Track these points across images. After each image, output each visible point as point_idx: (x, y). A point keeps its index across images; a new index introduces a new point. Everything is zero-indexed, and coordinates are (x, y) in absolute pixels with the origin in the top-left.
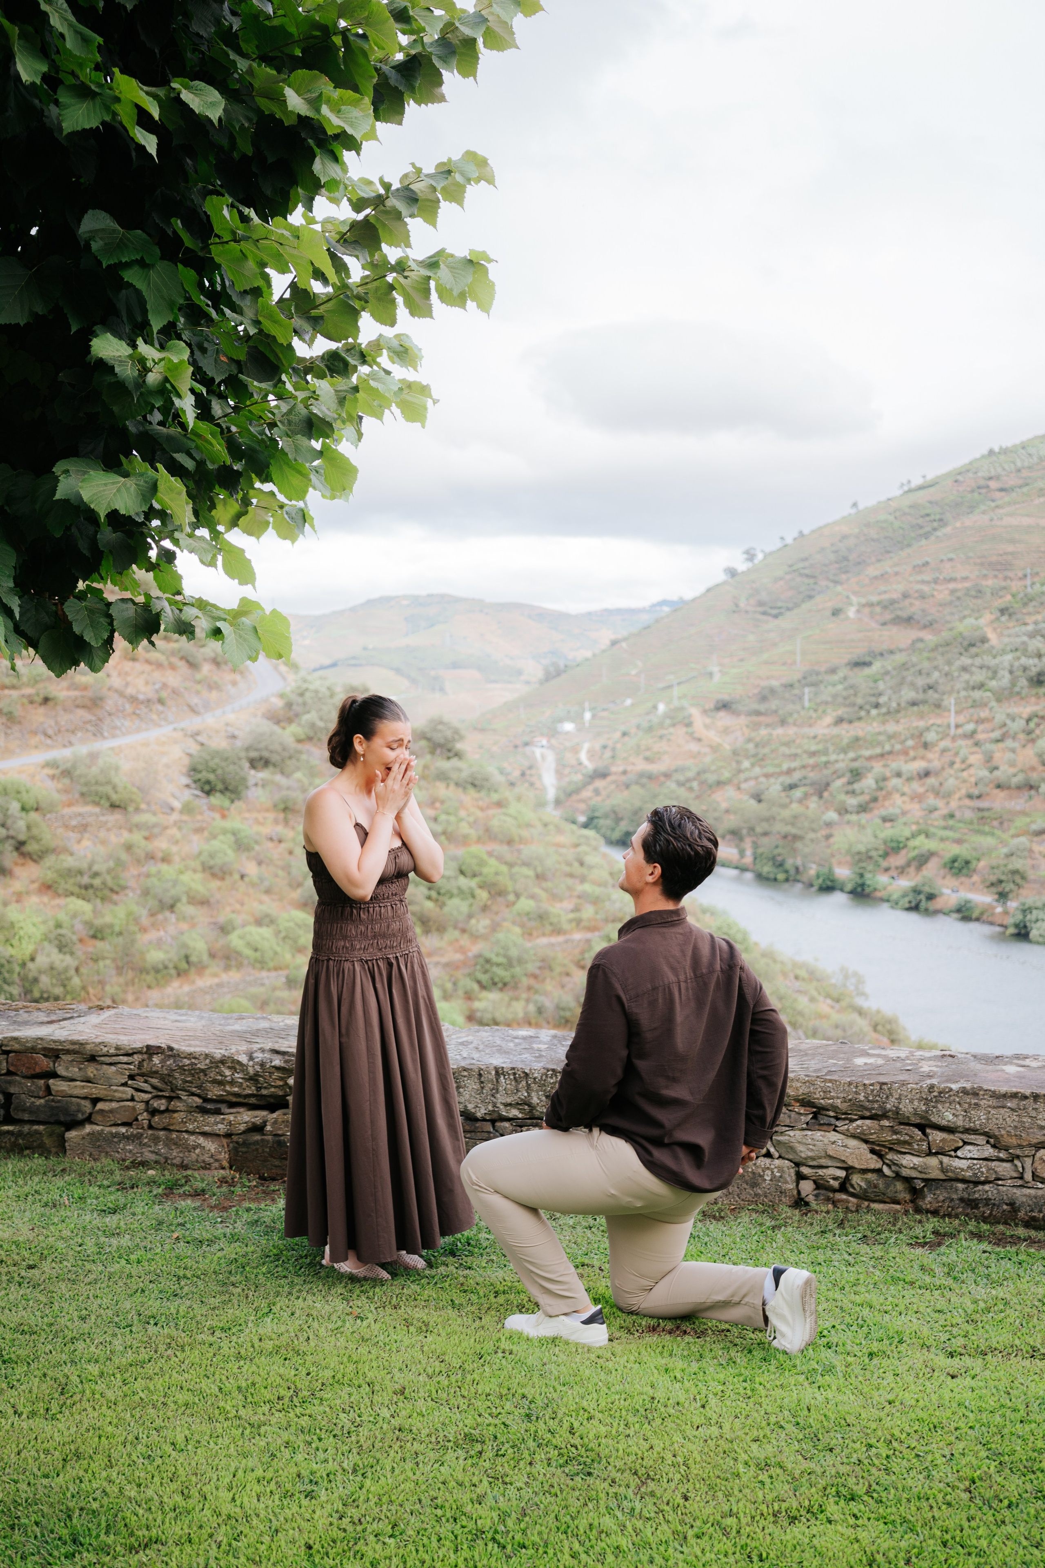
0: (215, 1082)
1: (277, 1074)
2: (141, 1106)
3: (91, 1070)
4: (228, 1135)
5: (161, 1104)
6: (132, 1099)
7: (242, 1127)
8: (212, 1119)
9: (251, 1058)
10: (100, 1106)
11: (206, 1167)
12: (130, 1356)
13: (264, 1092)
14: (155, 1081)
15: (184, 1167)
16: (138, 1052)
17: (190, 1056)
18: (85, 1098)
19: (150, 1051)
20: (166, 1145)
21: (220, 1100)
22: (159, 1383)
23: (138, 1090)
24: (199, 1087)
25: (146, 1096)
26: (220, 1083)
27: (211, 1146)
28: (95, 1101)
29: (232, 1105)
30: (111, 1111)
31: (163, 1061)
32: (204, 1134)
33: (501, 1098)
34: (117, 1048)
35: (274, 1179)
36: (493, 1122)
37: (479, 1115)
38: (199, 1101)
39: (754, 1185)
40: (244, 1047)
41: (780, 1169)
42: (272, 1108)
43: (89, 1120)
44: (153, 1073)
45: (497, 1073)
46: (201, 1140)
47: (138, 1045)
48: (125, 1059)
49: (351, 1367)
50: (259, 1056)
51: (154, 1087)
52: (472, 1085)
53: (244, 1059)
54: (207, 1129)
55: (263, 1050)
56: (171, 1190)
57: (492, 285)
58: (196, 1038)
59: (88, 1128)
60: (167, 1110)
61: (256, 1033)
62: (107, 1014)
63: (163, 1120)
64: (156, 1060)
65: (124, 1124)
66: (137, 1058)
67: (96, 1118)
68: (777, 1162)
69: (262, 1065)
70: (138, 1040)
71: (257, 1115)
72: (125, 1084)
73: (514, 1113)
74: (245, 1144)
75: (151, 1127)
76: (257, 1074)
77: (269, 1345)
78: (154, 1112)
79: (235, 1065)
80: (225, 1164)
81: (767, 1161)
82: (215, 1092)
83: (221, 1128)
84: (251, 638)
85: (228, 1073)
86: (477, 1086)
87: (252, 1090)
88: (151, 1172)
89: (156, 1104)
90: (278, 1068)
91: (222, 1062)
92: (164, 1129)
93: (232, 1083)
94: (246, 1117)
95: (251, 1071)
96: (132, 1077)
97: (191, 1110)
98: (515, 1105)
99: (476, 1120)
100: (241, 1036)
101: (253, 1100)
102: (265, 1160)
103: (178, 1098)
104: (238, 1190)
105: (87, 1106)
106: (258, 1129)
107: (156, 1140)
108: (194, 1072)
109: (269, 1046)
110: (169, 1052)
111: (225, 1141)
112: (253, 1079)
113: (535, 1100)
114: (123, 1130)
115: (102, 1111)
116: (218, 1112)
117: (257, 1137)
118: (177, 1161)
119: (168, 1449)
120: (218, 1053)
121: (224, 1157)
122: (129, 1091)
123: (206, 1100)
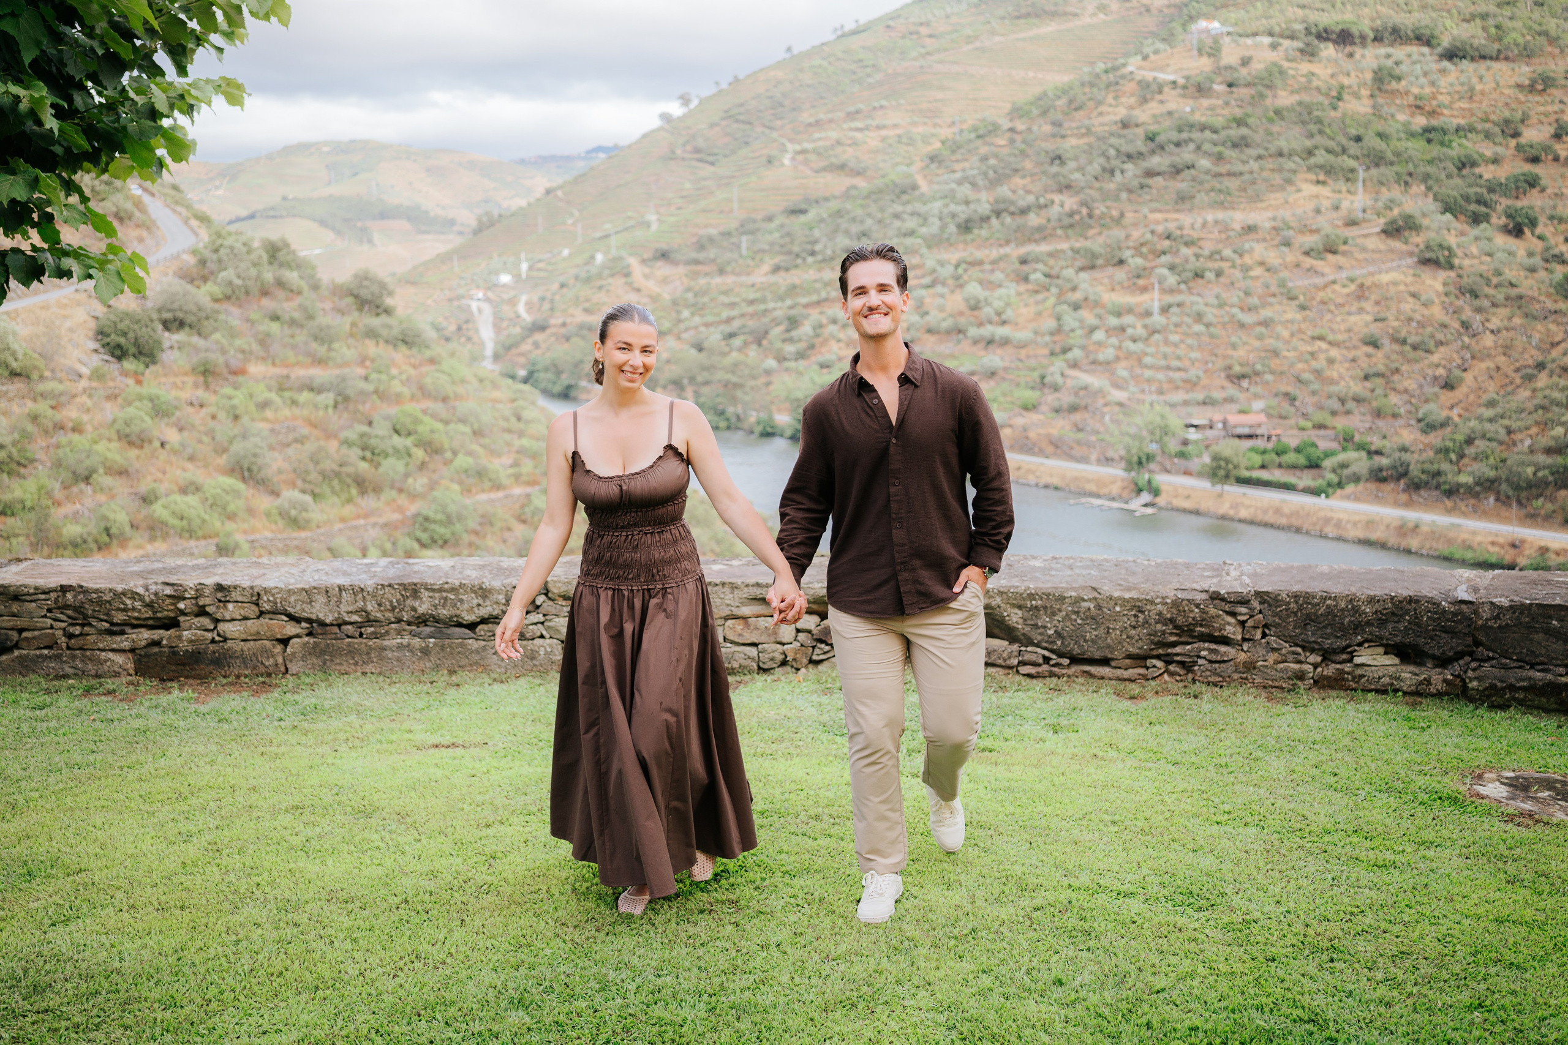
0: (119, 609)
1: (168, 601)
2: (60, 633)
3: (15, 607)
4: (132, 650)
5: (77, 630)
6: (52, 627)
7: (143, 643)
8: (118, 638)
9: (147, 590)
10: (25, 634)
11: (117, 675)
12: (61, 786)
13: (159, 615)
14: (70, 612)
15: (98, 676)
16: (54, 590)
17: (97, 591)
18: (12, 629)
19: (64, 589)
20: (82, 661)
21: (125, 624)
22: (84, 797)
23: (56, 620)
24: (107, 614)
25: (63, 625)
26: (125, 610)
27: (119, 659)
28: (21, 631)
29: (134, 627)
30: (34, 638)
31: (75, 597)
32: (113, 650)
33: (344, 608)
34: (36, 588)
35: (171, 680)
36: (339, 626)
37: (328, 621)
38: (107, 625)
39: (533, 658)
40: (141, 582)
41: (551, 646)
42: (167, 627)
43: (16, 646)
44: (67, 607)
45: (340, 590)
46: (111, 655)
47: (53, 585)
48: (43, 597)
49: (221, 779)
50: (153, 588)
51: (69, 617)
52: (321, 599)
53: (141, 591)
54: (115, 646)
55: (156, 584)
56: (87, 692)
57: (288, 8)
58: (101, 578)
59: (16, 653)
60: (81, 634)
61: (151, 572)
62: (25, 564)
63: (79, 642)
64: (69, 596)
65: (46, 647)
66: (53, 595)
67: (24, 644)
68: (548, 641)
69: (156, 594)
70: (53, 582)
71: (156, 634)
72: (45, 616)
73: (355, 618)
74: (147, 655)
75: (68, 648)
76: (152, 602)
77: (163, 772)
78: (71, 636)
79: (134, 596)
80: (132, 672)
81: (541, 641)
82: (119, 617)
83: (126, 645)
84: (116, 280)
85: (128, 602)
86: (325, 600)
87: (150, 614)
88: (71, 681)
89: (71, 630)
90: (169, 596)
91: (124, 594)
92: (80, 649)
93: (134, 609)
94: (146, 635)
95: (147, 599)
96: (49, 610)
97: (101, 632)
98: (356, 612)
99: (326, 625)
100: (139, 575)
101: (151, 622)
102: (164, 667)
103: (90, 625)
104: (142, 688)
105: (15, 635)
106: (157, 643)
107: (74, 657)
108: (100, 602)
109: (162, 579)
110: (82, 590)
111: (130, 655)
112: (149, 605)
113: (369, 608)
114: (46, 652)
115: (27, 639)
116: (123, 633)
117: (156, 649)
118: (93, 672)
119: (90, 828)
120: (119, 588)
121: (130, 666)
122: (49, 621)
123: (112, 624)
